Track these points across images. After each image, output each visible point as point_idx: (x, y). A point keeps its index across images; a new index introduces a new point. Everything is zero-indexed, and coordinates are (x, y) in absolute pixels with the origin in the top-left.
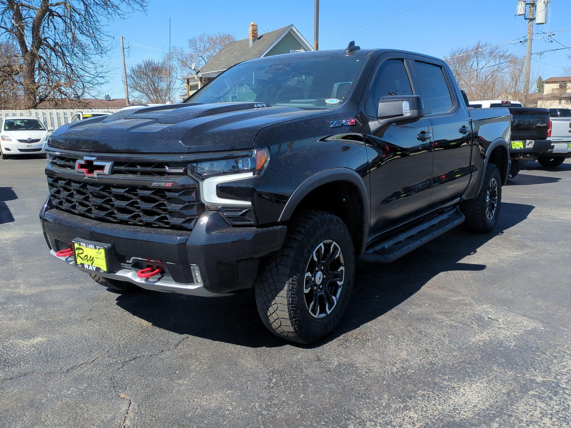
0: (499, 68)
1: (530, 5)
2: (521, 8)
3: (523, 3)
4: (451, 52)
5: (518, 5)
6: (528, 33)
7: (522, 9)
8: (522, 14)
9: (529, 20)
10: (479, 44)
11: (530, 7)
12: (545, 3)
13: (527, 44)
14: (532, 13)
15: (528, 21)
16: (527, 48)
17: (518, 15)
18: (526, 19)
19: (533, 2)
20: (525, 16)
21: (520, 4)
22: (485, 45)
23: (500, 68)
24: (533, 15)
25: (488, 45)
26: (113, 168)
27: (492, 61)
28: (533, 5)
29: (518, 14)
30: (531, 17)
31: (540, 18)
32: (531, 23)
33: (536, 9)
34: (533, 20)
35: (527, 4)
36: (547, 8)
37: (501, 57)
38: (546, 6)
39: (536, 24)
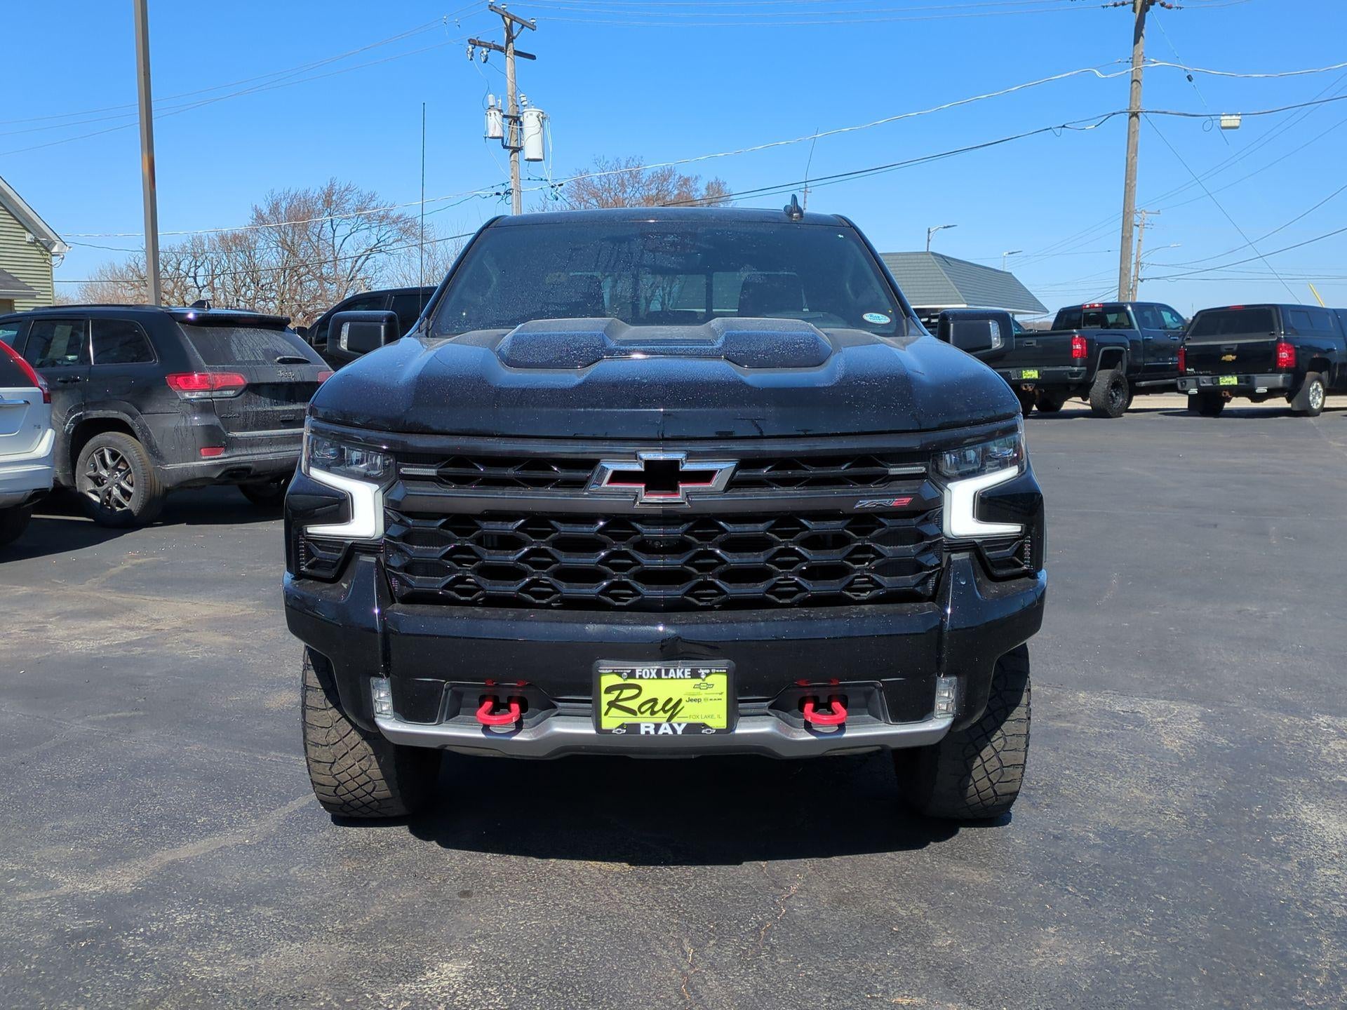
0: (379, 242)
1: (510, 119)
2: (495, 125)
3: (497, 113)
4: (269, 198)
5: (489, 116)
6: (512, 178)
7: (497, 126)
8: (498, 135)
9: (511, 150)
10: (332, 185)
11: (510, 124)
12: (539, 120)
13: (512, 198)
14: (514, 137)
15: (509, 152)
16: (513, 207)
17: (490, 138)
18: (505, 147)
19: (515, 115)
20: (503, 141)
21: (493, 115)
22: (347, 190)
23: (382, 244)
24: (517, 140)
25: (352, 191)
26: (734, 474)
27: (363, 227)
28: (516, 120)
29: (490, 136)
30: (513, 144)
31: (532, 148)
32: (515, 157)
33: (521, 129)
34: (517, 152)
35: (505, 116)
36: (543, 130)
37: (382, 219)
38: (541, 126)
39: (526, 160)
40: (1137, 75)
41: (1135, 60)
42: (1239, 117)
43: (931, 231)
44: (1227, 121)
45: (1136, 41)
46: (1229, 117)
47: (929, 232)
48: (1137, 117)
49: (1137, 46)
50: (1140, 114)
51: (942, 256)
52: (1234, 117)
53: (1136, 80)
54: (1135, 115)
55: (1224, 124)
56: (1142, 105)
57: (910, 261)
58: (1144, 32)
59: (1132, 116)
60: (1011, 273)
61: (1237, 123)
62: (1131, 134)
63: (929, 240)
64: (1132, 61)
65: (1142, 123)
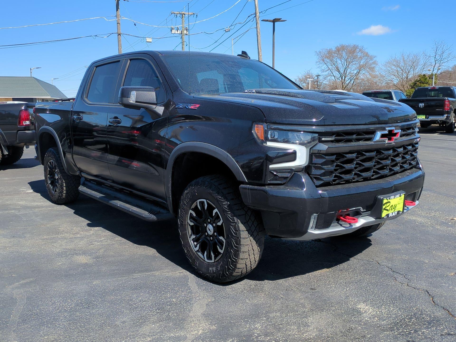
40: (119, 21)
41: (117, 16)
42: (152, 39)
43: (32, 69)
44: (149, 40)
45: (117, 10)
46: (148, 39)
47: (31, 70)
48: (120, 35)
49: (117, 11)
50: (121, 34)
51: (36, 79)
52: (150, 39)
53: (118, 23)
54: (119, 34)
55: (147, 40)
56: (121, 31)
57: (25, 80)
58: (119, 7)
59: (119, 35)
60: (55, 86)
61: (151, 41)
62: (119, 41)
63: (31, 73)
64: (116, 16)
65: (122, 37)
